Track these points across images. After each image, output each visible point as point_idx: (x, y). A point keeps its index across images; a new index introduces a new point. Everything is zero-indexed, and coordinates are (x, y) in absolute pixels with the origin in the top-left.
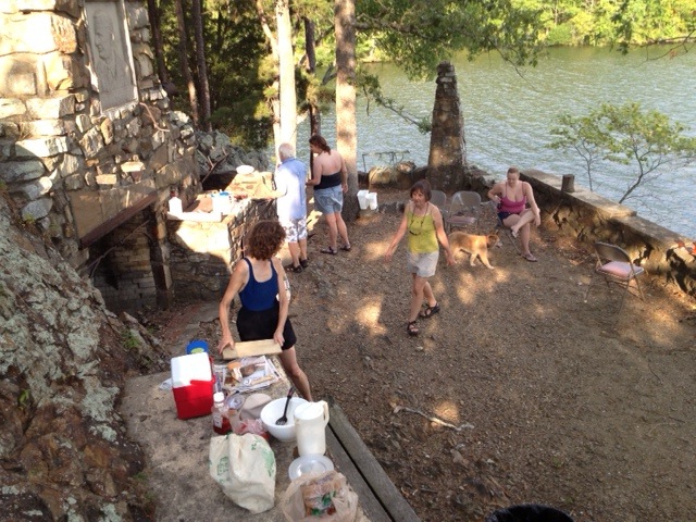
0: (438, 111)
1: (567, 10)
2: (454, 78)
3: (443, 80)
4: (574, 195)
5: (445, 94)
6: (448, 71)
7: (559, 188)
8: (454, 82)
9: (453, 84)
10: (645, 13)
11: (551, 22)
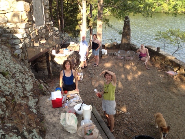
0: (124, 29)
1: (160, 3)
2: (129, 20)
3: (126, 21)
4: (160, 53)
5: (127, 24)
6: (128, 18)
7: (156, 51)
8: (129, 21)
9: (129, 22)
10: (182, 4)
11: (156, 6)
